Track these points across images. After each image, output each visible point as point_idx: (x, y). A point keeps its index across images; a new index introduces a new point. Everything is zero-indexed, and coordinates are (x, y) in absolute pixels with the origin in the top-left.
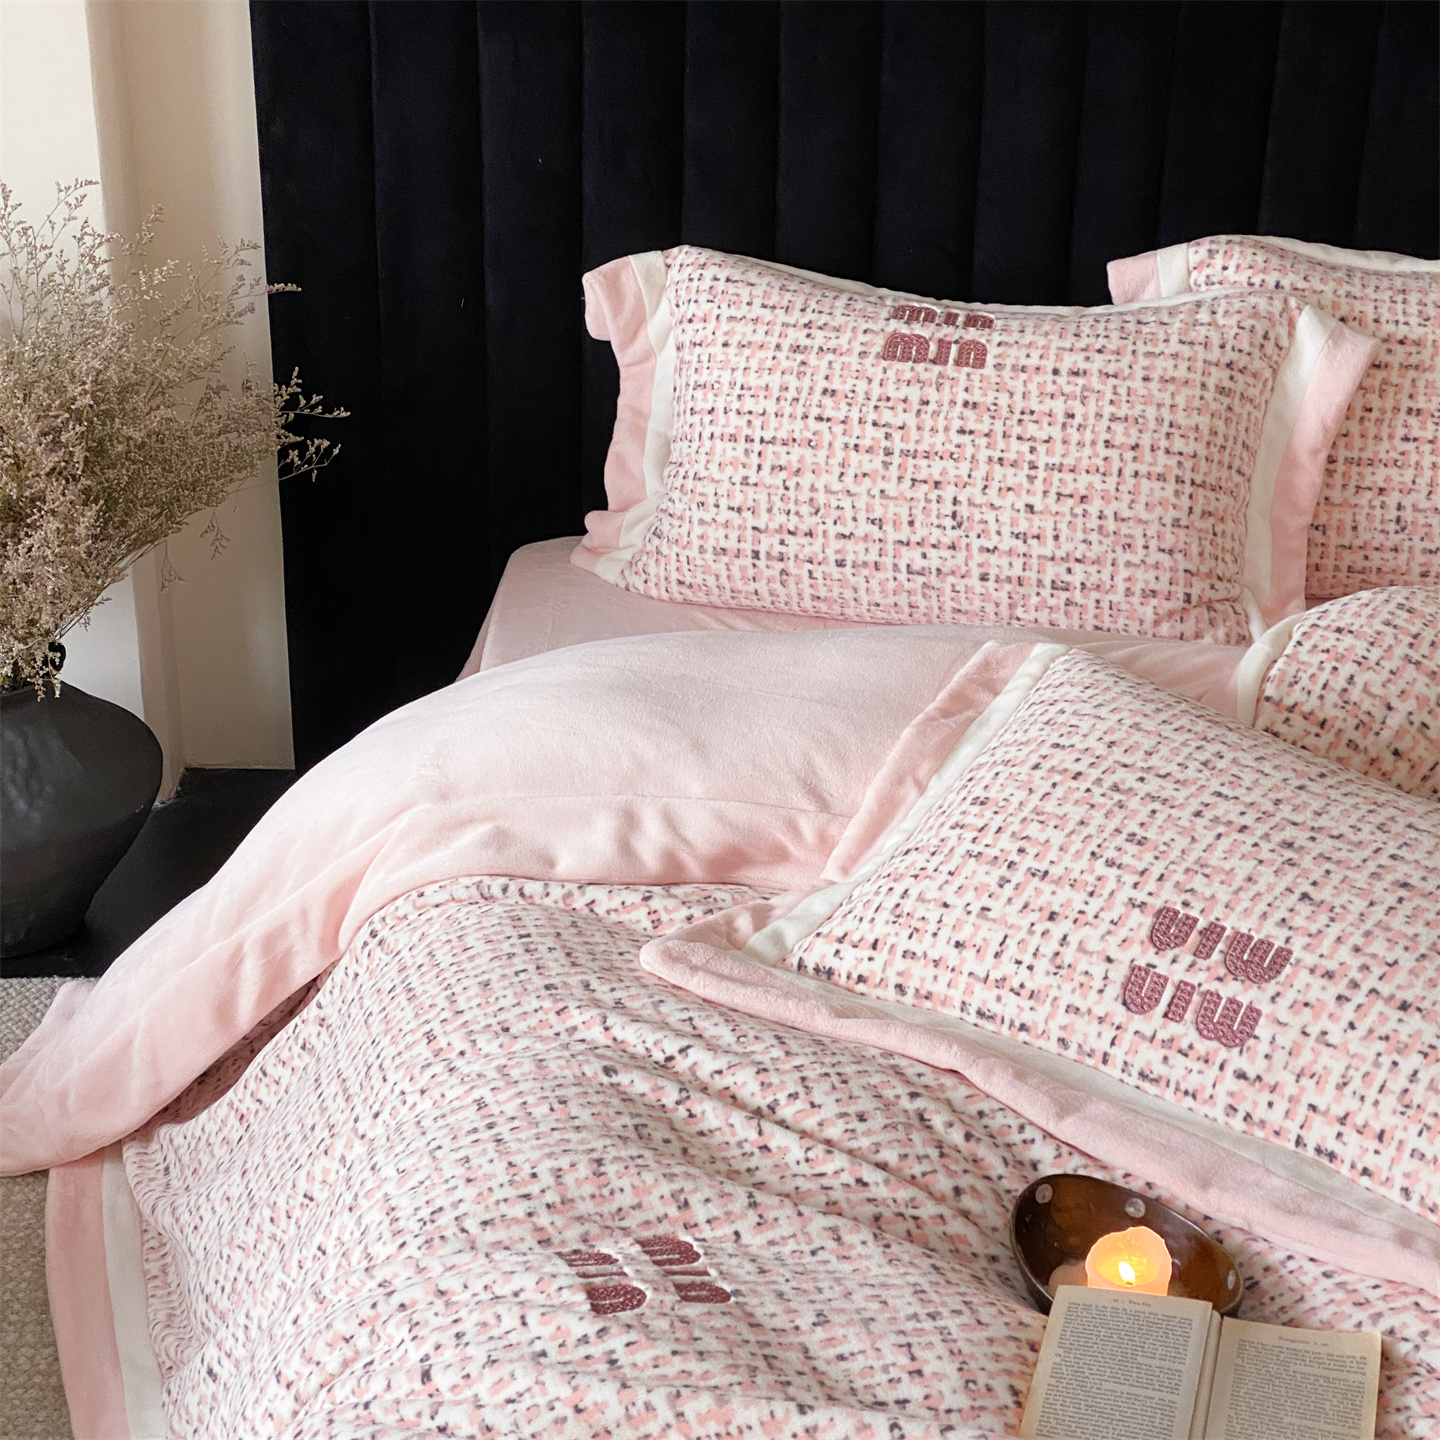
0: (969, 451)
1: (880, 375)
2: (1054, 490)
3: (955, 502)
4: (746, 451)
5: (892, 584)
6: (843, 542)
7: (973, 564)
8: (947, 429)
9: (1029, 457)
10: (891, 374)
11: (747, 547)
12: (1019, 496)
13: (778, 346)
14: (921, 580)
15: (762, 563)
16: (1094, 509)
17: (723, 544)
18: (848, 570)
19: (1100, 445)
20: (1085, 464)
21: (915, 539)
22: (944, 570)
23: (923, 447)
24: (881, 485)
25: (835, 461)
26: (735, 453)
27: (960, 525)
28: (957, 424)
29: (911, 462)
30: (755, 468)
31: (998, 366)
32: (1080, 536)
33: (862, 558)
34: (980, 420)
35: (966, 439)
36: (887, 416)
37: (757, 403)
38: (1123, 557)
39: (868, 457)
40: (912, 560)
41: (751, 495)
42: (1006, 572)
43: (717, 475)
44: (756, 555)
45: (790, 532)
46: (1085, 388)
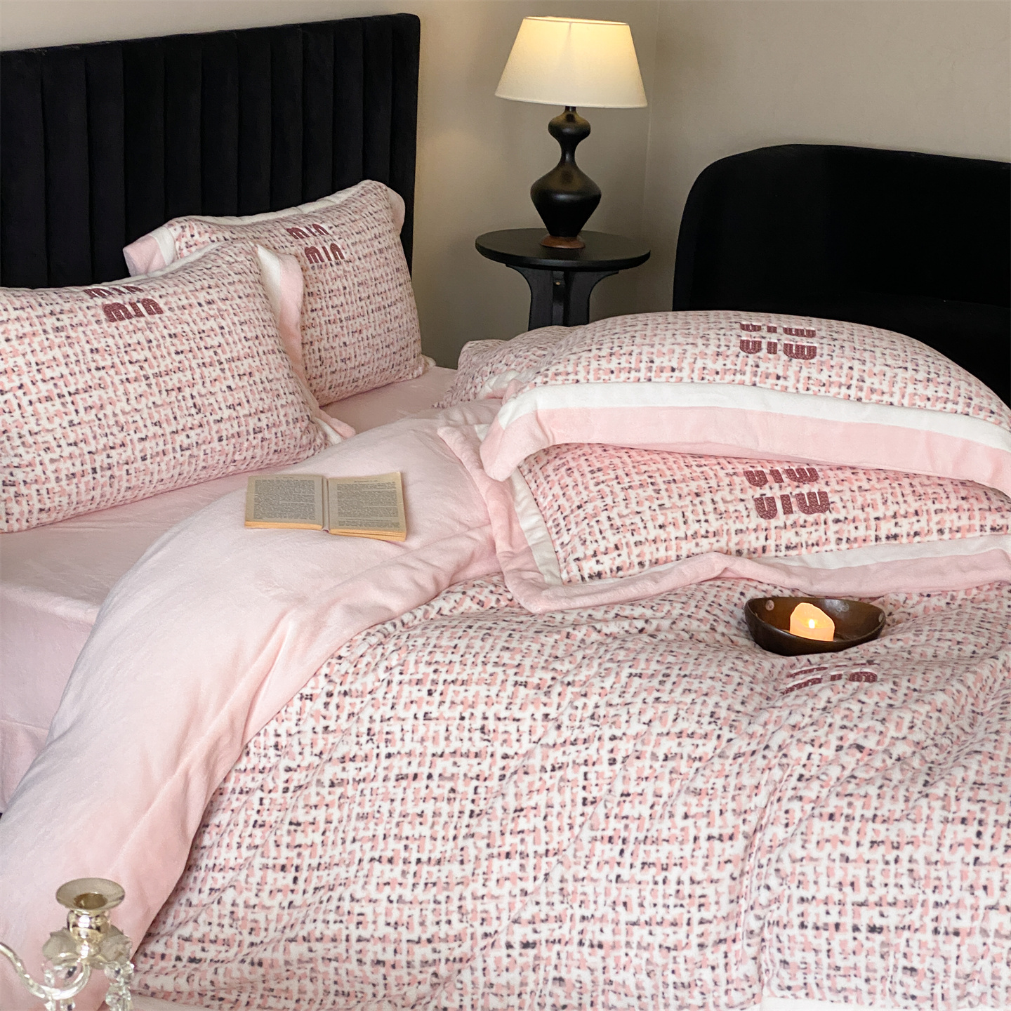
0: (186, 363)
1: (116, 333)
2: (236, 374)
3: (192, 397)
4: (63, 404)
5: (173, 462)
6: (143, 443)
7: (213, 433)
8: (169, 354)
9: (216, 358)
10: (121, 329)
11: (88, 467)
12: (221, 383)
13: (45, 331)
14: (187, 453)
15: (98, 476)
16: (257, 377)
17: (72, 470)
18: (149, 461)
19: (243, 340)
20: (242, 353)
21: (180, 427)
22: (200, 442)
23: (163, 369)
24: (152, 399)
25: (120, 392)
26: (55, 408)
27: (200, 410)
28: (173, 350)
29: (161, 380)
30: (74, 413)
31: (170, 309)
32: (258, 397)
33: (156, 450)
34: (182, 344)
35: (181, 357)
36: (135, 356)
37: (54, 370)
38: (279, 403)
39: (136, 384)
40: (182, 441)
41: (79, 432)
42: (231, 432)
43: (49, 427)
44: (94, 471)
45: (112, 448)
46: (219, 310)
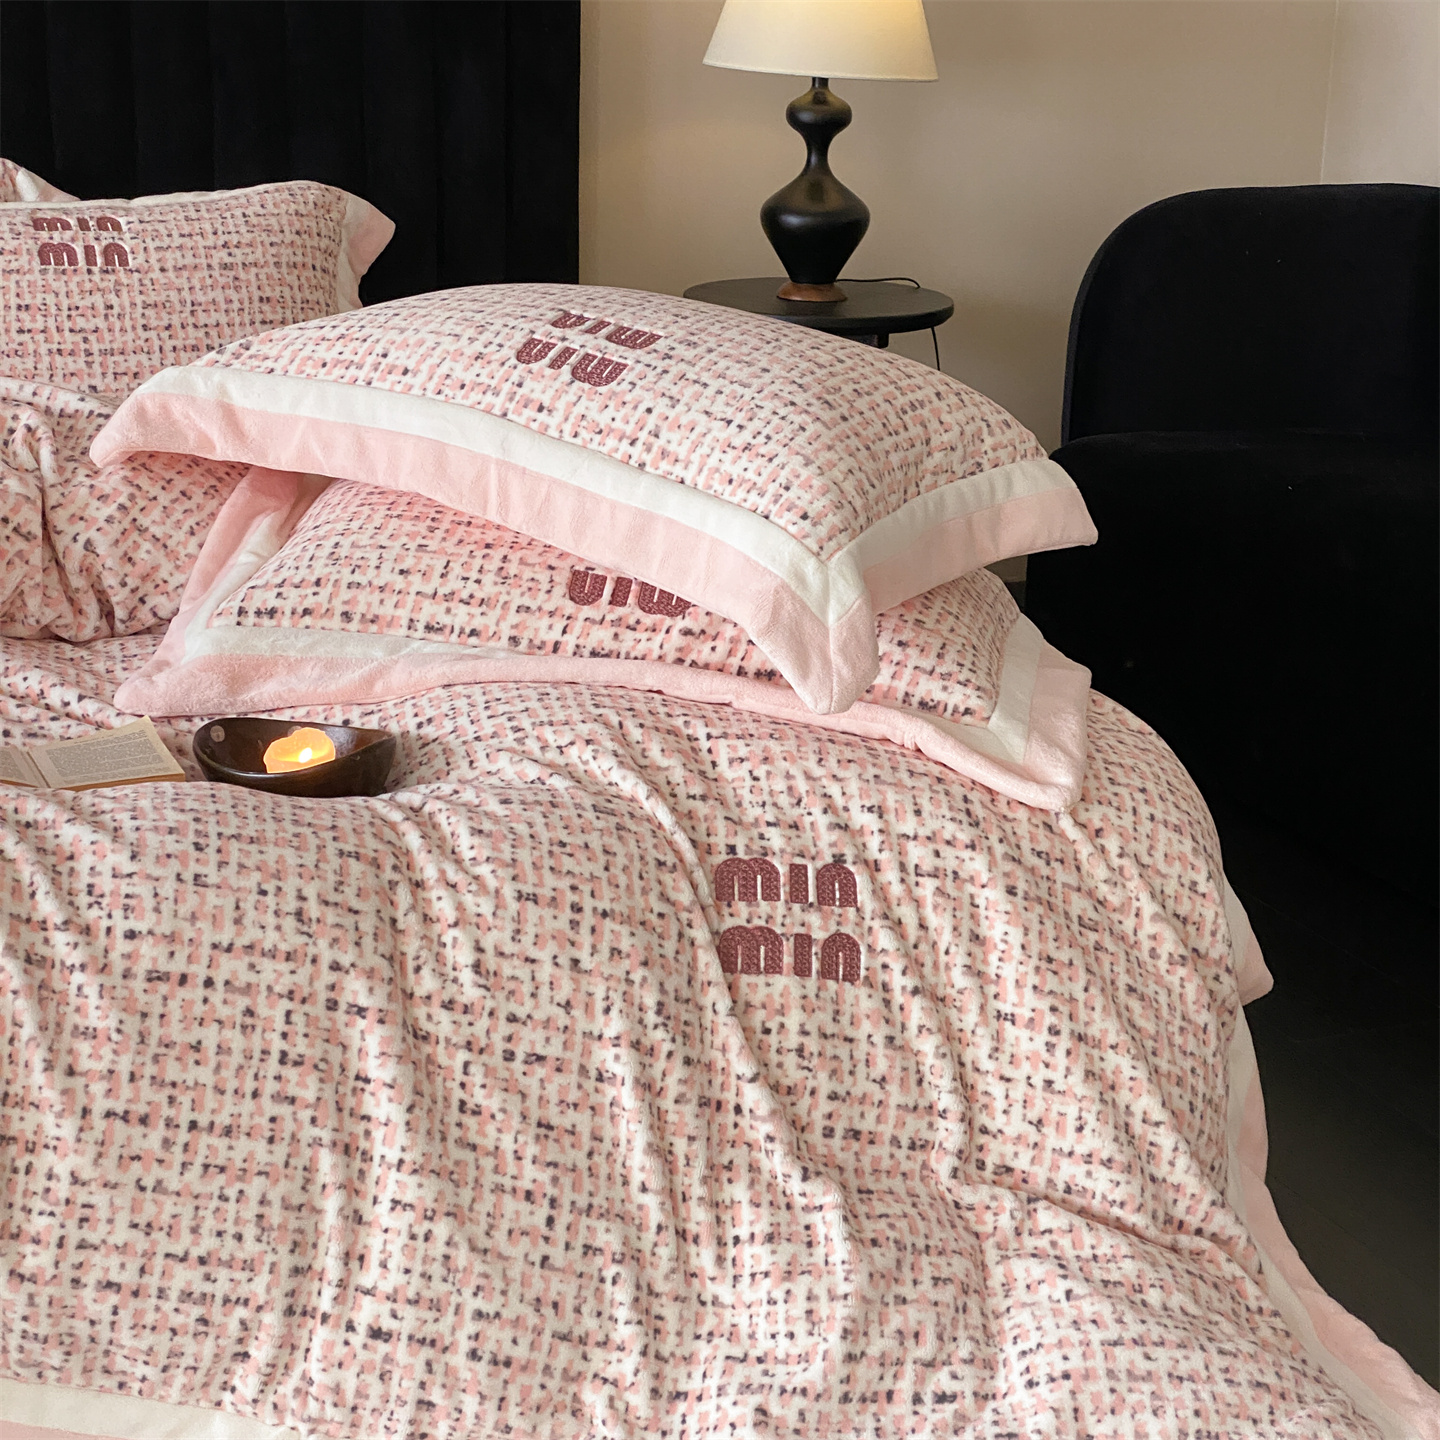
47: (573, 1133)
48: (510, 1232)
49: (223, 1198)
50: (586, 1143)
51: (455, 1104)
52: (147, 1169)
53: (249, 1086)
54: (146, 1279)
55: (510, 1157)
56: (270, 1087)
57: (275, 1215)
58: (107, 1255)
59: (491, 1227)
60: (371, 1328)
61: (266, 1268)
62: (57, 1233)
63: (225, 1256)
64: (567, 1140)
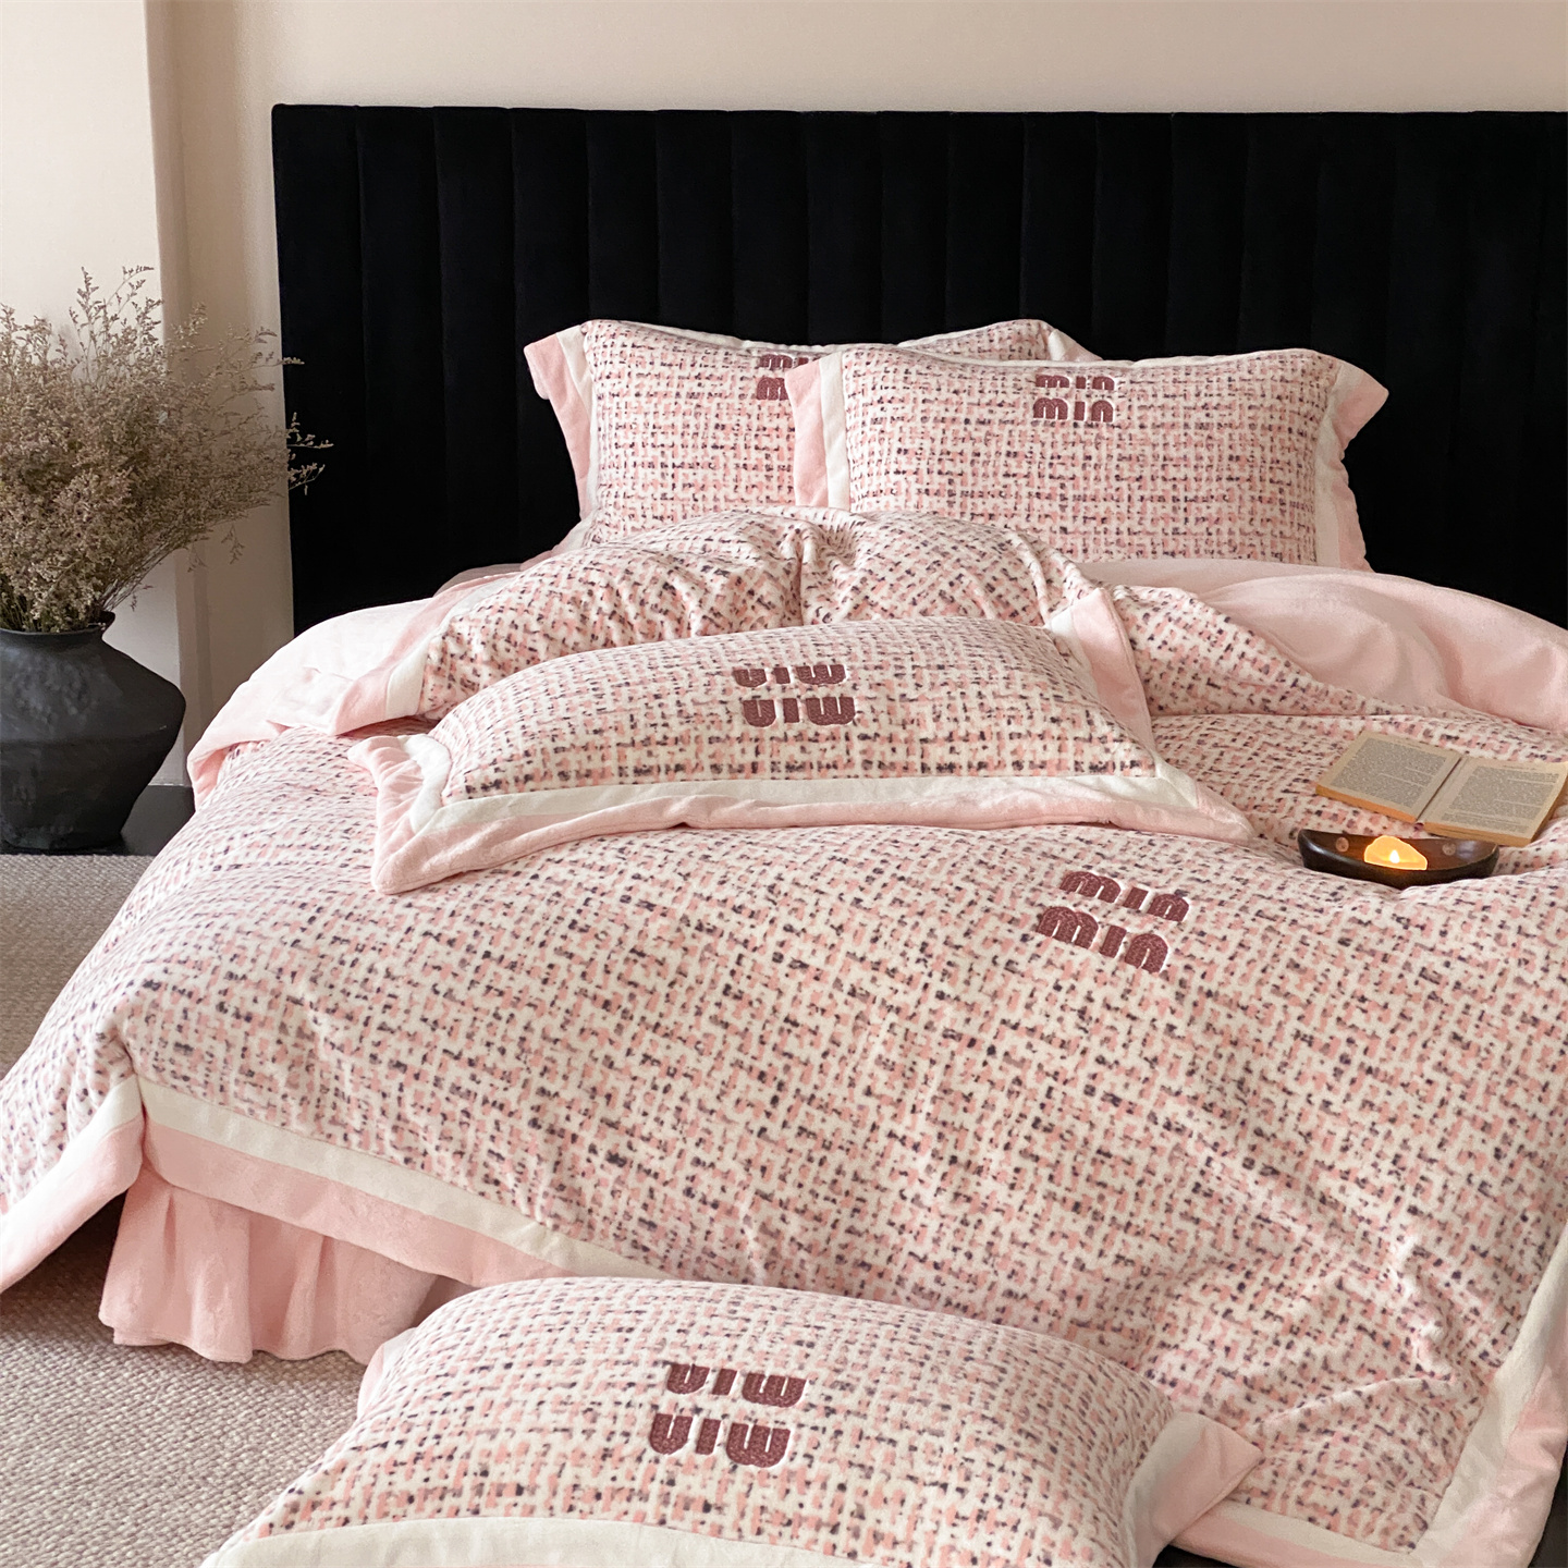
47: (815, 1033)
48: (738, 1101)
49: (497, 1016)
50: (825, 1044)
51: (721, 986)
52: (444, 978)
53: (540, 937)
54: (426, 1066)
55: (755, 1040)
56: (557, 942)
57: (534, 1041)
58: (400, 1040)
59: (723, 1093)
60: (609, 1153)
61: (520, 1083)
62: (366, 1013)
63: (489, 1064)
64: (808, 1038)
